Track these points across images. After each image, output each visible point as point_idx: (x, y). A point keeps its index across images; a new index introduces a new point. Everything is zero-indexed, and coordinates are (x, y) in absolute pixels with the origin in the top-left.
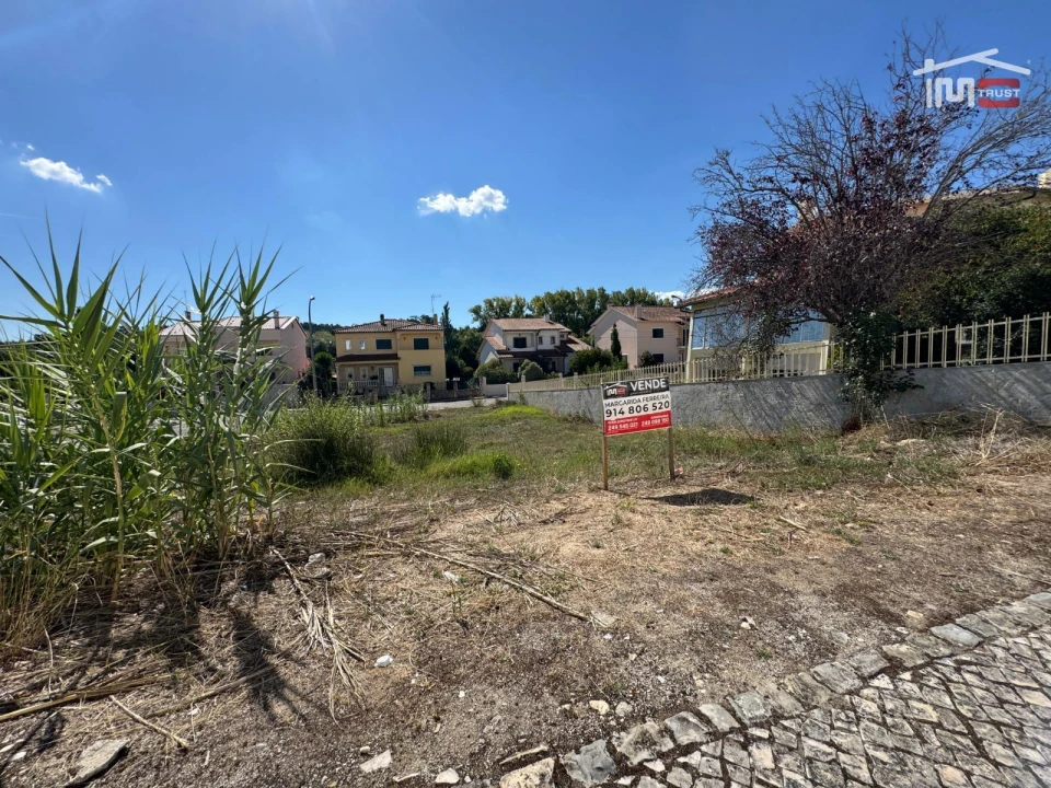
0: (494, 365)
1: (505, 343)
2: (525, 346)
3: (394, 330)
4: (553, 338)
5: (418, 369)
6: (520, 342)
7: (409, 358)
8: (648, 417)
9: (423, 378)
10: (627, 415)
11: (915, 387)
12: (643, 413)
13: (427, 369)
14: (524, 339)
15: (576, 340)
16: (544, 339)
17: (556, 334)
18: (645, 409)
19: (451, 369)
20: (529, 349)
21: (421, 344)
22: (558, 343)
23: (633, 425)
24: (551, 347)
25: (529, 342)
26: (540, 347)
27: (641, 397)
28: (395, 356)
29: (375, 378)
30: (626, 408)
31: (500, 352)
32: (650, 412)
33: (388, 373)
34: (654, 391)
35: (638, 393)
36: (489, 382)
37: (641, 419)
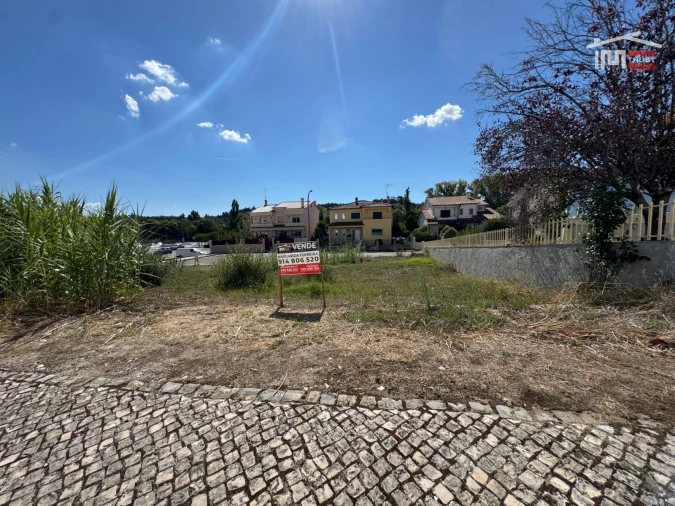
0: (425, 229)
1: (434, 214)
2: (449, 216)
3: (361, 207)
4: (471, 211)
5: (374, 231)
6: (445, 213)
7: (370, 224)
8: (304, 266)
9: (377, 237)
10: (291, 263)
11: (642, 258)
12: (300, 263)
13: (380, 231)
14: (448, 212)
15: (493, 211)
16: (464, 212)
17: (474, 207)
18: (302, 260)
19: (396, 231)
20: (452, 218)
21: (377, 216)
22: (475, 213)
23: (296, 270)
24: (470, 216)
25: (452, 213)
26: (461, 217)
27: (299, 253)
28: (361, 223)
29: (349, 236)
30: (290, 259)
31: (429, 220)
32: (305, 262)
33: (357, 233)
34: (307, 250)
35: (297, 250)
36: (417, 241)
37: (300, 266)
